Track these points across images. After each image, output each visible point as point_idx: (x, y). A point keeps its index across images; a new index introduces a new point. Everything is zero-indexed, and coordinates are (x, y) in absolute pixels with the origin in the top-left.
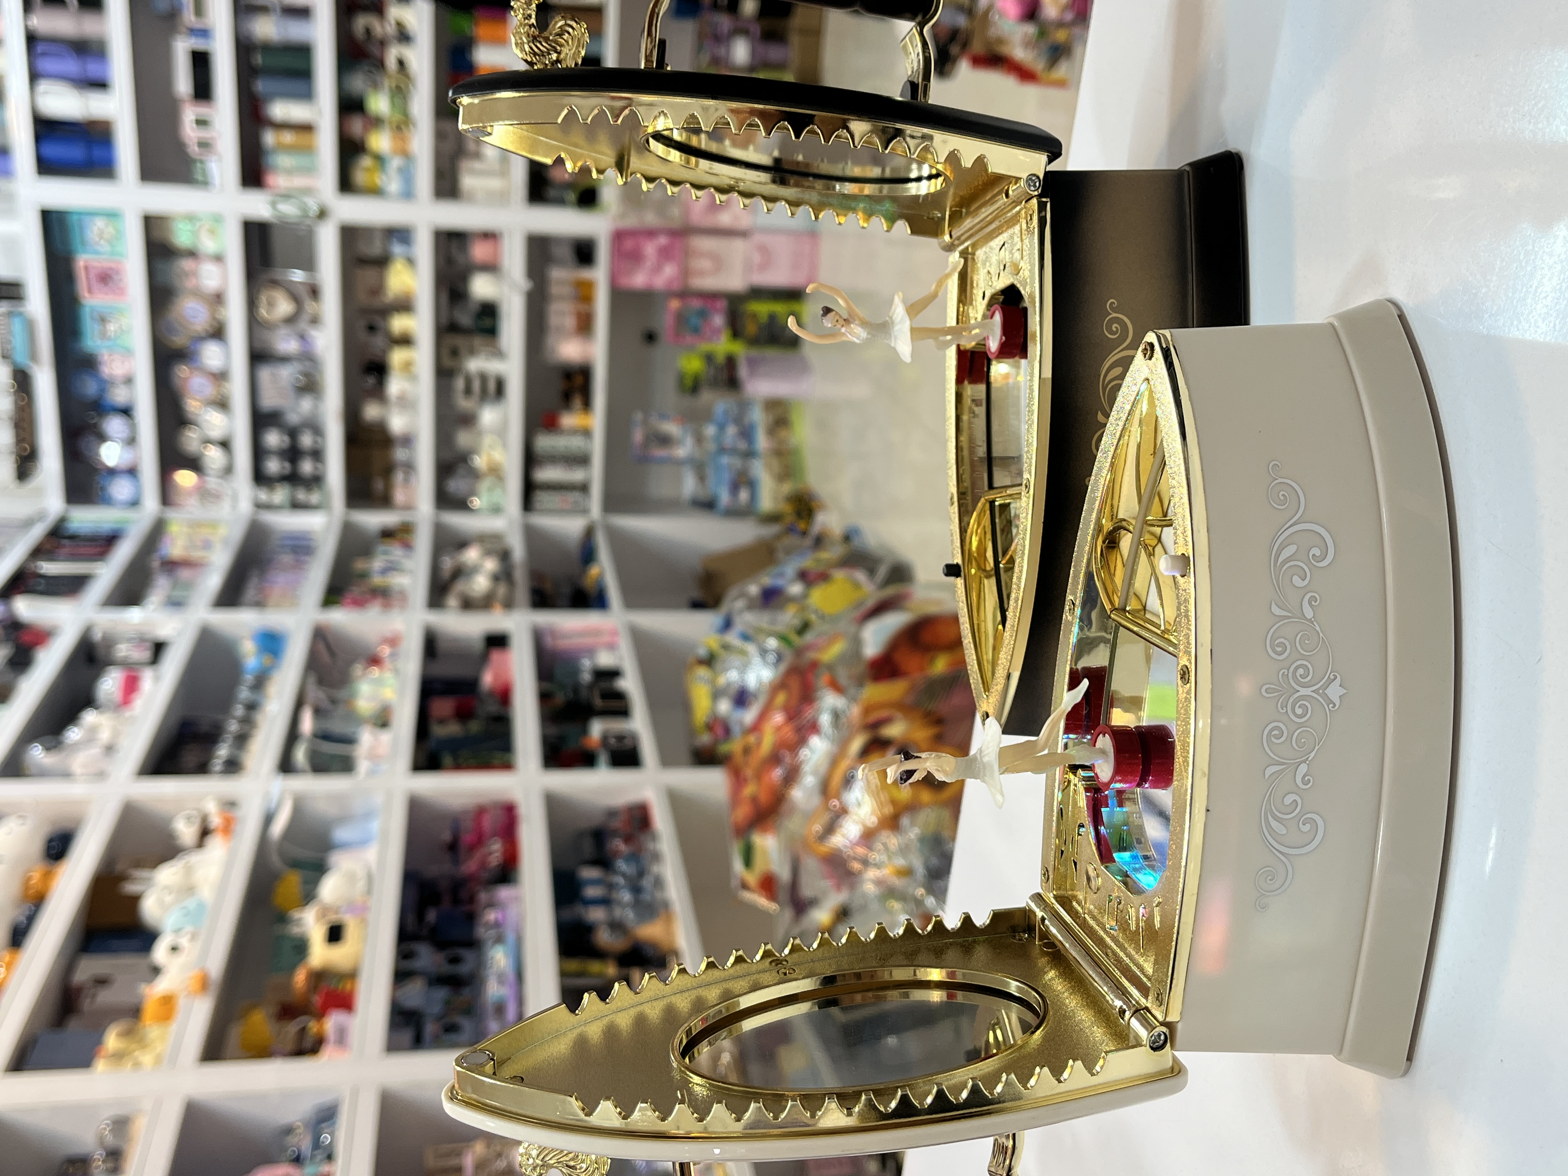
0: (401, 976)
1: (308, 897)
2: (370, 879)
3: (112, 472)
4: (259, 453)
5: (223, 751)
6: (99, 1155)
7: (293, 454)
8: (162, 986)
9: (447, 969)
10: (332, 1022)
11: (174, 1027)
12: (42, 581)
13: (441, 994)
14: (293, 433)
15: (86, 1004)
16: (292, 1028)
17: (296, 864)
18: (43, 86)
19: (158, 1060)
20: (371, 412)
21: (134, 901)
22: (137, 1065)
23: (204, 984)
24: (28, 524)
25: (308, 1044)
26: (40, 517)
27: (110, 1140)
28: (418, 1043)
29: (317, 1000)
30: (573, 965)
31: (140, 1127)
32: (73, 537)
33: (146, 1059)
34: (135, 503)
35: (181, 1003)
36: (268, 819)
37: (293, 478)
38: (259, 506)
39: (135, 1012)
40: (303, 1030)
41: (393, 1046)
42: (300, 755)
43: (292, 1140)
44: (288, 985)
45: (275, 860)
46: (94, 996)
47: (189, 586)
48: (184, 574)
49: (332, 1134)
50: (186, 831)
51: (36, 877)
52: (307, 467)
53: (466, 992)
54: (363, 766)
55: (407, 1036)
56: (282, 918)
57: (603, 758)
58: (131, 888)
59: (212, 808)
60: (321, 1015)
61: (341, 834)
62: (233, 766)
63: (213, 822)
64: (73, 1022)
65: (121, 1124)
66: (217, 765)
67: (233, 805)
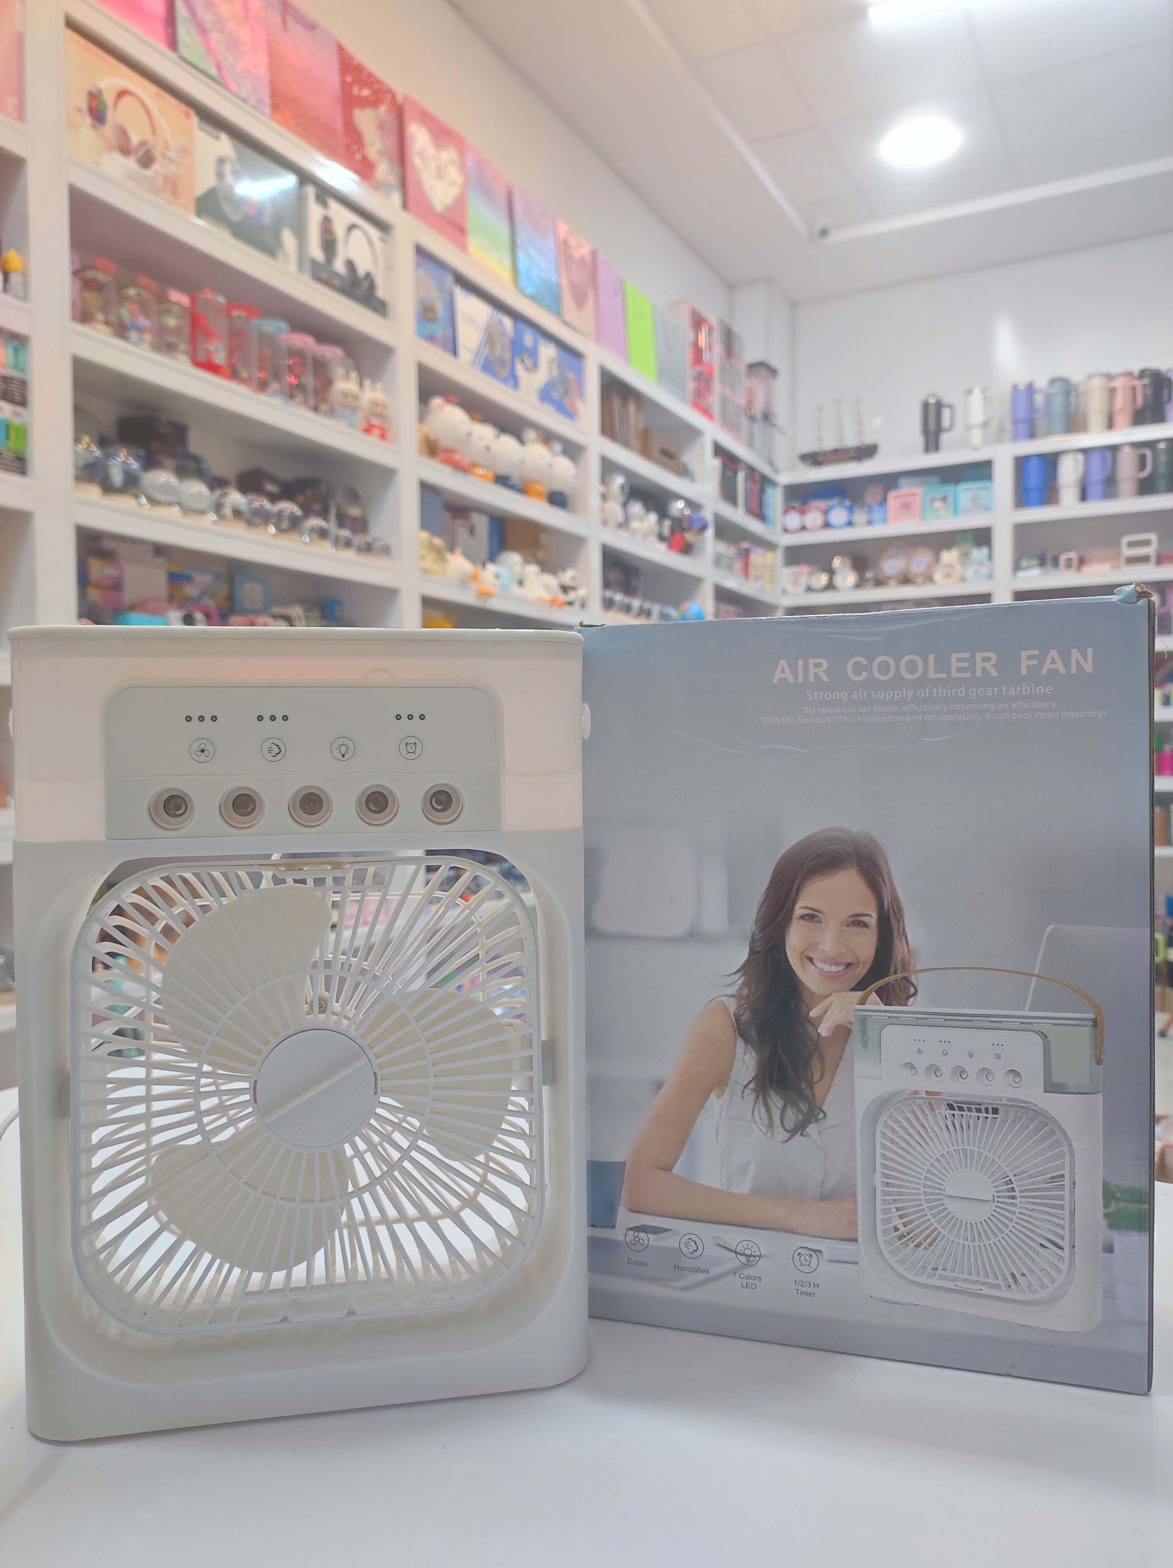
3: (803, 515)
5: (618, 597)
6: (368, 538)
12: (732, 474)
15: (459, 522)
18: (1080, 457)
22: (423, 557)
24: (771, 463)
26: (776, 471)
27: (378, 544)
31: (384, 562)
32: (762, 491)
34: (785, 530)
46: (463, 527)
47: (730, 568)
48: (738, 565)
50: (567, 576)
51: (539, 487)
59: (582, 592)
62: (608, 604)
63: (572, 596)
64: (447, 515)
65: (386, 551)
66: (609, 594)
67: (583, 605)
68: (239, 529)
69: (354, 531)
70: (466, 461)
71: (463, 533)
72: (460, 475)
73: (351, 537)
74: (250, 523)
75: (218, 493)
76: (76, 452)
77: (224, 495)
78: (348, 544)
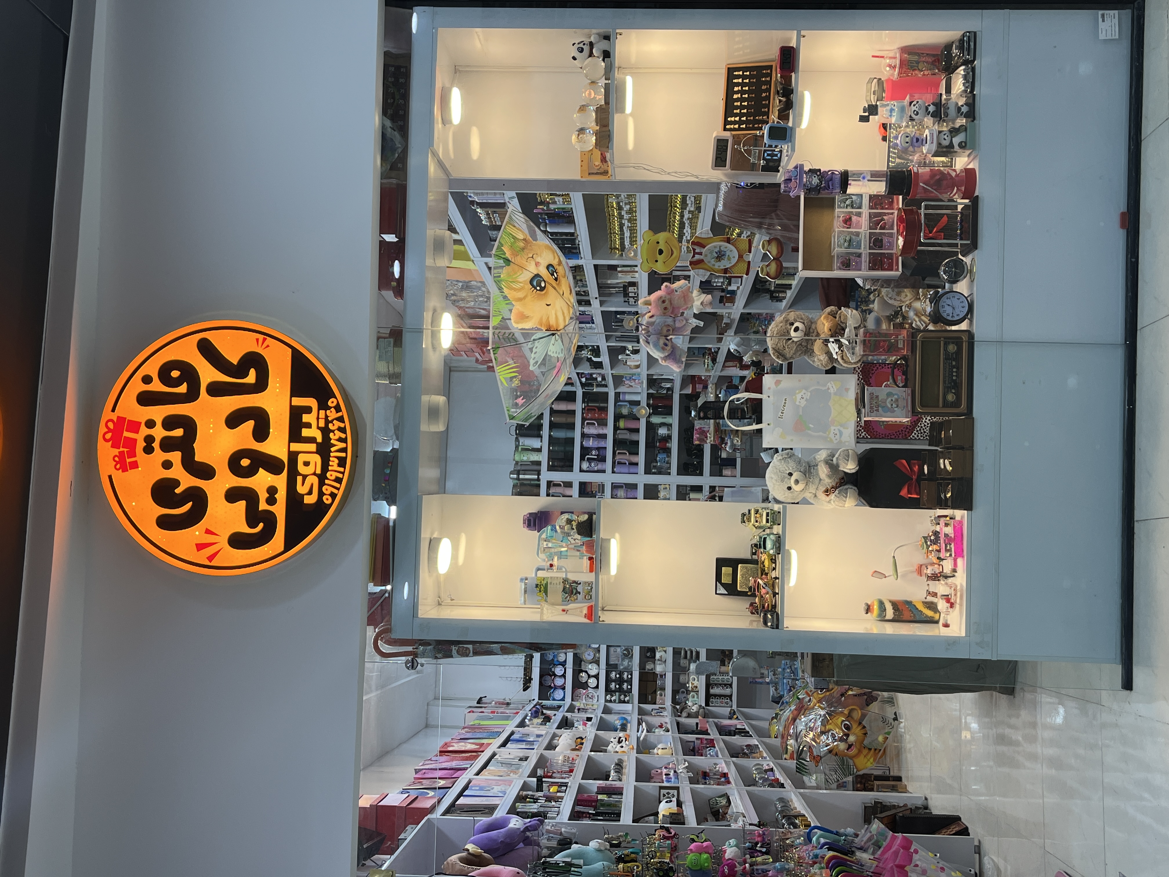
3: (556, 688)
4: (608, 680)
7: (620, 681)
14: (621, 673)
20: (649, 666)
34: (563, 699)
37: (620, 690)
38: (606, 701)
52: (625, 686)
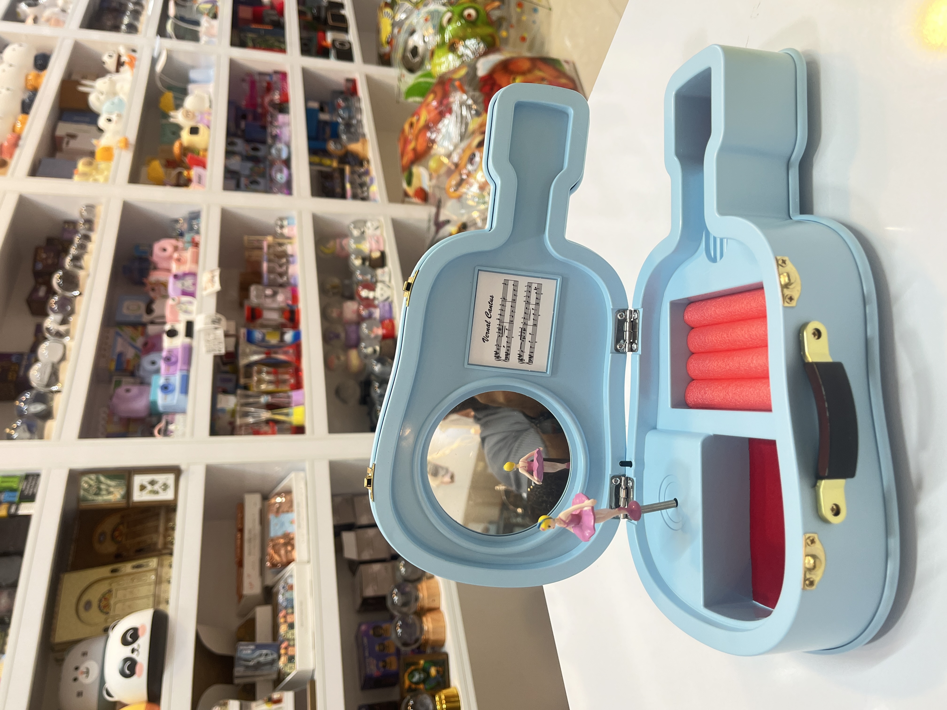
0: (229, 154)
1: (178, 106)
2: (210, 101)
5: (126, 19)
6: (81, 221)
8: (104, 142)
9: (252, 153)
10: (194, 172)
11: (113, 164)
13: (249, 165)
15: (64, 145)
16: (174, 173)
17: (170, 88)
19: (106, 180)
21: (86, 95)
22: (96, 180)
23: (127, 144)
25: (182, 182)
27: (86, 214)
28: (238, 188)
29: (186, 160)
30: (316, 159)
31: (100, 211)
33: (101, 178)
35: (116, 152)
36: (154, 61)
39: (92, 154)
40: (180, 174)
41: (226, 188)
42: (169, 27)
43: (178, 226)
44: (171, 151)
45: (159, 84)
46: (68, 143)
49: (198, 224)
50: (109, 62)
51: (31, 77)
53: (262, 166)
54: (203, 39)
55: (233, 183)
56: (166, 116)
57: (333, 53)
58: (82, 89)
59: (122, 50)
60: (189, 168)
61: (193, 75)
62: (132, 29)
63: (124, 59)
64: (58, 155)
65: (90, 208)
66: (123, 27)
67: (134, 51)
68: (76, 321)
69: (76, 232)
70: (9, 136)
71: (74, 144)
72: (21, 143)
73: (80, 235)
74: (72, 312)
75: (47, 335)
76: (18, 438)
77: (48, 330)
78: (87, 238)
